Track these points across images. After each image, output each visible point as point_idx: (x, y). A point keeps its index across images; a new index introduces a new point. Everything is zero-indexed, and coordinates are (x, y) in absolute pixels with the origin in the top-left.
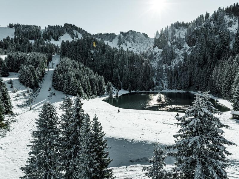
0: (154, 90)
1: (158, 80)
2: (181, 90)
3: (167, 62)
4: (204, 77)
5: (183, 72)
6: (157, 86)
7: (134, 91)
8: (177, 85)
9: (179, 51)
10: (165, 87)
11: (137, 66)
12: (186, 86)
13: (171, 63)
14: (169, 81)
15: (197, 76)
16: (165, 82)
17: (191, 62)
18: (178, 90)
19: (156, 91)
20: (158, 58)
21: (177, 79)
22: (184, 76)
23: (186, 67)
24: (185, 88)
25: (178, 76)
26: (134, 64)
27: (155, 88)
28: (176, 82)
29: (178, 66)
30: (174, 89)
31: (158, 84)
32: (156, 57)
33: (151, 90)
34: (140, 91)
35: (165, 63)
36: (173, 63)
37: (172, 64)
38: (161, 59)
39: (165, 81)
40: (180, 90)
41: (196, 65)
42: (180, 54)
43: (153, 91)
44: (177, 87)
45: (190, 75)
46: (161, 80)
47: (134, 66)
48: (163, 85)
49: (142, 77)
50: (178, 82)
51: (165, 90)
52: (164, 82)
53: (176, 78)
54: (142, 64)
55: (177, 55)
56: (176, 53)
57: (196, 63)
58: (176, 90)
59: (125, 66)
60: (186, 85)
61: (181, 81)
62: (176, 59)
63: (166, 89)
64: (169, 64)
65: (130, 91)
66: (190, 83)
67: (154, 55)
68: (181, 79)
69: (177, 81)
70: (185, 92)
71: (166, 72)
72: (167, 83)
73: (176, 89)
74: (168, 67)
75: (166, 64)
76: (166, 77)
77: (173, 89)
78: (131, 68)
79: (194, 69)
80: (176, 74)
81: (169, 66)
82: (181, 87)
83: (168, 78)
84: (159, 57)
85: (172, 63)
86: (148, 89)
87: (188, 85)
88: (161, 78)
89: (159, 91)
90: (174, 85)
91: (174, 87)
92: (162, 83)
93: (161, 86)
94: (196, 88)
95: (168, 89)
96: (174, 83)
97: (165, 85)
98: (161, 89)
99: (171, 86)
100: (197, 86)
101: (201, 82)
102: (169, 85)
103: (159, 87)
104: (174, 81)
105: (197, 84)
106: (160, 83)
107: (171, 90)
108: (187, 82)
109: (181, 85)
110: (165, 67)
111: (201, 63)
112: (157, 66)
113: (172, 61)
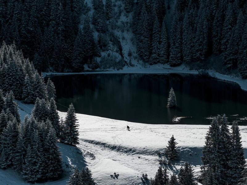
1: (103, 30)
2: (183, 66)
6: (103, 54)
8: (168, 51)
10: (130, 55)
12: (198, 54)
14: (142, 38)
15: (230, 29)
16: (126, 35)
18: (171, 66)
24: (193, 61)
27: (98, 59)
28: (164, 40)
30: (159, 62)
31: (103, 46)
34: (57, 71)
39: (123, 31)
40: (179, 65)
43: (93, 70)
44: (169, 55)
45: (208, 20)
46: (109, 28)
48: (120, 49)
49: (58, 24)
50: (171, 42)
51: (133, 66)
52: (123, 38)
58: (167, 66)
60: (197, 51)
61: (182, 38)
63: (134, 62)
66: (210, 44)
68: (182, 33)
69: (168, 38)
70: (195, 72)
73: (164, 63)
76: (123, 18)
77: (155, 63)
82: (182, 58)
86: (79, 64)
87: (204, 51)
88: (110, 22)
89: (116, 69)
90: (159, 49)
91: (159, 55)
92: (116, 42)
93: (115, 50)
94: (229, 65)
95: (141, 62)
96: (160, 44)
97: (127, 47)
98: (119, 62)
99: (151, 53)
100: (230, 60)
101: (243, 49)
102: (142, 48)
103: (109, 55)
104: (160, 38)
105: (231, 53)
106: (111, 40)
107: (151, 64)
108: (201, 42)
109: (181, 52)
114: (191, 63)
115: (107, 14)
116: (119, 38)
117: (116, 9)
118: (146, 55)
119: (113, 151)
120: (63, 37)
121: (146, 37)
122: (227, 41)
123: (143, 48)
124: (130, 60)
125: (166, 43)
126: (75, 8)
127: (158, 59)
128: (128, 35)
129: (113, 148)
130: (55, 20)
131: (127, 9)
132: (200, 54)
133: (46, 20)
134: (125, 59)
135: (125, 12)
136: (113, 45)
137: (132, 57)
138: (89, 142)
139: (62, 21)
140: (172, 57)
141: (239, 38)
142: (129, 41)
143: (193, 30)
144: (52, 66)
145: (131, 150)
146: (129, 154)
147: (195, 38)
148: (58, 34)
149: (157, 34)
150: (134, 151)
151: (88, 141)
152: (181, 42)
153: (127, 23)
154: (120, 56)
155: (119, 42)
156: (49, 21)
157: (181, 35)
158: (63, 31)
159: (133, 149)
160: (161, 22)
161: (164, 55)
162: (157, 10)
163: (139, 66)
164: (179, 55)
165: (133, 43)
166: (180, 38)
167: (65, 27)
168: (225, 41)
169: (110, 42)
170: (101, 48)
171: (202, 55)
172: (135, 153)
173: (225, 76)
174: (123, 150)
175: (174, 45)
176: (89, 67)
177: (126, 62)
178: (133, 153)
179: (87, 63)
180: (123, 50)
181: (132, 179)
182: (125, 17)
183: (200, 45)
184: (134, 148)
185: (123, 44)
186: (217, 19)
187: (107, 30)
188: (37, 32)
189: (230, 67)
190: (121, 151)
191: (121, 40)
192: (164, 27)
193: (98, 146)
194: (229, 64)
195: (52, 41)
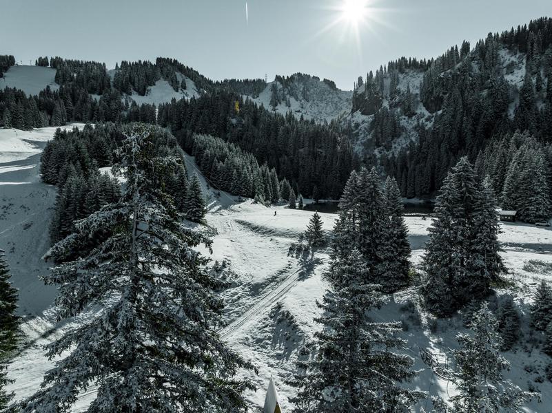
2: (415, 198)
3: (384, 144)
5: (418, 162)
7: (322, 201)
8: (406, 189)
9: (407, 122)
11: (326, 151)
12: (425, 190)
13: (391, 146)
17: (433, 144)
20: (362, 136)
21: (406, 177)
22: (421, 172)
23: (423, 153)
24: (421, 194)
25: (407, 171)
26: (320, 148)
29: (408, 152)
32: (358, 133)
34: (334, 199)
35: (378, 146)
36: (396, 145)
37: (393, 147)
38: (369, 137)
40: (413, 198)
41: (443, 150)
42: (410, 127)
44: (406, 192)
45: (432, 168)
47: (320, 150)
49: (337, 173)
50: (408, 183)
53: (403, 176)
54: (335, 147)
55: (403, 129)
56: (401, 125)
57: (444, 146)
58: (406, 199)
59: (301, 150)
60: (424, 188)
62: (402, 138)
64: (388, 148)
65: (316, 199)
66: (433, 183)
67: (354, 129)
68: (414, 177)
69: (406, 182)
70: (422, 201)
71: (382, 164)
73: (403, 197)
74: (387, 153)
75: (381, 148)
76: (383, 174)
78: (315, 156)
79: (439, 157)
80: (404, 167)
81: (388, 151)
82: (415, 193)
84: (365, 133)
85: (393, 146)
108: (427, 182)
109: (414, 189)
110: (380, 153)
111: (453, 145)
112: (363, 151)
113: (394, 141)
114: (420, 196)
140: (409, 193)
143: (422, 175)
145: (270, 231)
146: (265, 236)
147: (423, 180)
150: (273, 233)
152: (414, 183)
157: (414, 179)
159: (274, 230)
164: (413, 191)
166: (413, 181)
171: (427, 190)
172: (272, 235)
174: (262, 231)
175: (410, 185)
178: (269, 235)
183: (426, 184)
188: (322, 176)
190: (259, 232)
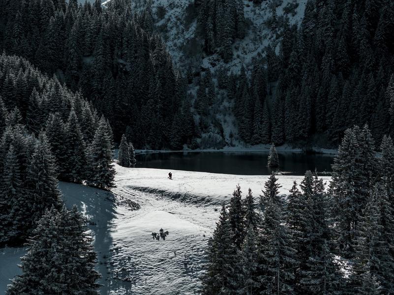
0: (197, 147)
1: (205, 113)
2: (286, 145)
3: (219, 49)
4: (359, 106)
5: (286, 86)
6: (204, 135)
8: (270, 131)
9: (254, 11)
10: (231, 136)
11: (132, 63)
12: (301, 132)
13: (232, 55)
14: (244, 118)
15: (335, 101)
16: (228, 118)
17: (306, 55)
19: (205, 151)
20: (174, 31)
22: (294, 102)
23: (292, 70)
24: (296, 139)
26: (121, 57)
27: (199, 140)
28: (266, 120)
29: (265, 67)
30: (260, 142)
31: (205, 127)
32: (165, 26)
33: (185, 146)
34: (153, 149)
35: (209, 53)
36: (239, 53)
37: (235, 56)
38: (189, 34)
39: (225, 115)
40: (281, 144)
42: (258, 22)
43: (193, 149)
44: (270, 136)
45: (311, 97)
46: (211, 112)
47: (121, 61)
48: (222, 132)
49: (156, 102)
50: (273, 121)
51: (234, 146)
52: (225, 121)
54: (147, 57)
55: (248, 23)
56: (246, 16)
57: (327, 60)
58: (270, 146)
59: (89, 60)
60: (300, 128)
61: (284, 117)
62: (247, 40)
63: (235, 142)
64: (227, 57)
67: (156, 17)
68: (284, 111)
69: (270, 118)
70: (298, 151)
71: (221, 87)
72: (234, 123)
73: (266, 144)
74: (225, 66)
75: (215, 56)
76: (226, 104)
77: (257, 143)
78: (116, 71)
82: (284, 136)
83: (236, 107)
84: (178, 27)
85: (235, 54)
86: (177, 143)
87: (307, 128)
88: (212, 108)
89: (216, 149)
90: (261, 129)
91: (260, 135)
92: (218, 124)
93: (216, 132)
94: (336, 139)
95: (242, 142)
96: (261, 124)
97: (229, 129)
98: (220, 143)
99: (252, 134)
100: (336, 133)
101: (351, 118)
102: (242, 129)
103: (210, 137)
104: (262, 118)
105: (337, 125)
106: (212, 123)
107: (252, 145)
108: (304, 119)
109: (283, 131)
110: (213, 65)
111: (340, 59)
112: (181, 60)
113: (235, 44)
114: (294, 142)
115: (210, 99)
116: (221, 121)
117: (219, 96)
118: (247, 135)
119: (174, 201)
120: (162, 115)
121: (248, 118)
122: (332, 114)
123: (245, 129)
124: (231, 141)
125: (267, 122)
126: (177, 91)
127: (260, 139)
128: (230, 119)
129: (176, 197)
130: (153, 98)
131: (230, 95)
132: (303, 131)
133: (144, 99)
134: (226, 140)
135: (227, 98)
136: (214, 127)
137: (233, 138)
138: (140, 190)
139: (161, 99)
140: (274, 136)
141: (345, 109)
142: (230, 124)
143: (295, 108)
144: (148, 144)
145: (203, 199)
146: (200, 206)
147: (298, 115)
148: (156, 112)
149: (259, 113)
150: (209, 201)
151: (139, 188)
152: (283, 121)
153: (229, 108)
154: (221, 138)
155: (221, 124)
156: (148, 100)
157: (283, 114)
158: (161, 108)
159: (208, 198)
160: (262, 103)
161: (267, 135)
162: (258, 92)
163: (240, 146)
164: (281, 134)
165: (234, 125)
166: (282, 117)
167: (164, 105)
168: (330, 114)
169: (211, 124)
170: (202, 129)
171: (305, 133)
172: (210, 204)
173: (332, 150)
174: (190, 199)
175: (276, 124)
176: (189, 147)
177: (227, 143)
178: (206, 204)
179: (186, 143)
180: (225, 132)
181: (193, 239)
182: (227, 103)
183: (303, 123)
184: (209, 196)
185: (224, 126)
186: (320, 95)
187: (209, 114)
188: (133, 108)
189: (336, 140)
190: (187, 201)
191: (222, 123)
192: (265, 107)
193: (153, 195)
194: (335, 137)
195: (150, 118)
